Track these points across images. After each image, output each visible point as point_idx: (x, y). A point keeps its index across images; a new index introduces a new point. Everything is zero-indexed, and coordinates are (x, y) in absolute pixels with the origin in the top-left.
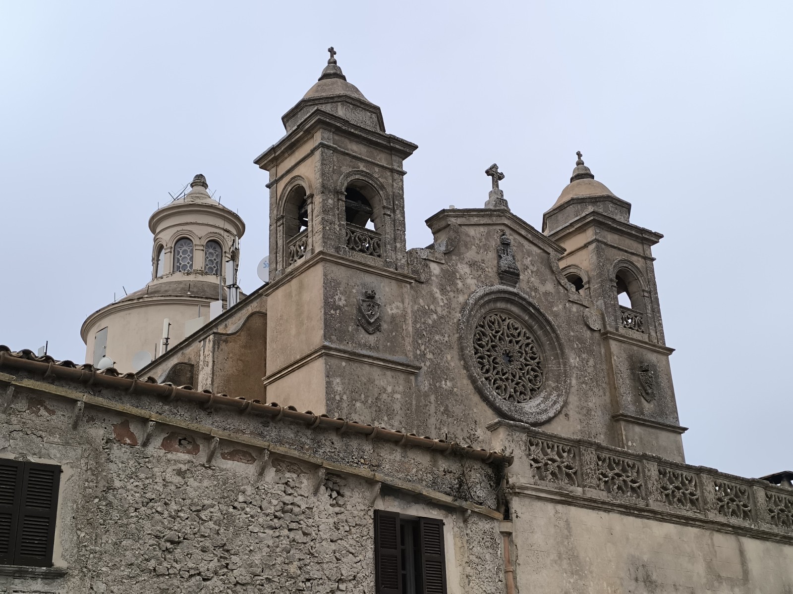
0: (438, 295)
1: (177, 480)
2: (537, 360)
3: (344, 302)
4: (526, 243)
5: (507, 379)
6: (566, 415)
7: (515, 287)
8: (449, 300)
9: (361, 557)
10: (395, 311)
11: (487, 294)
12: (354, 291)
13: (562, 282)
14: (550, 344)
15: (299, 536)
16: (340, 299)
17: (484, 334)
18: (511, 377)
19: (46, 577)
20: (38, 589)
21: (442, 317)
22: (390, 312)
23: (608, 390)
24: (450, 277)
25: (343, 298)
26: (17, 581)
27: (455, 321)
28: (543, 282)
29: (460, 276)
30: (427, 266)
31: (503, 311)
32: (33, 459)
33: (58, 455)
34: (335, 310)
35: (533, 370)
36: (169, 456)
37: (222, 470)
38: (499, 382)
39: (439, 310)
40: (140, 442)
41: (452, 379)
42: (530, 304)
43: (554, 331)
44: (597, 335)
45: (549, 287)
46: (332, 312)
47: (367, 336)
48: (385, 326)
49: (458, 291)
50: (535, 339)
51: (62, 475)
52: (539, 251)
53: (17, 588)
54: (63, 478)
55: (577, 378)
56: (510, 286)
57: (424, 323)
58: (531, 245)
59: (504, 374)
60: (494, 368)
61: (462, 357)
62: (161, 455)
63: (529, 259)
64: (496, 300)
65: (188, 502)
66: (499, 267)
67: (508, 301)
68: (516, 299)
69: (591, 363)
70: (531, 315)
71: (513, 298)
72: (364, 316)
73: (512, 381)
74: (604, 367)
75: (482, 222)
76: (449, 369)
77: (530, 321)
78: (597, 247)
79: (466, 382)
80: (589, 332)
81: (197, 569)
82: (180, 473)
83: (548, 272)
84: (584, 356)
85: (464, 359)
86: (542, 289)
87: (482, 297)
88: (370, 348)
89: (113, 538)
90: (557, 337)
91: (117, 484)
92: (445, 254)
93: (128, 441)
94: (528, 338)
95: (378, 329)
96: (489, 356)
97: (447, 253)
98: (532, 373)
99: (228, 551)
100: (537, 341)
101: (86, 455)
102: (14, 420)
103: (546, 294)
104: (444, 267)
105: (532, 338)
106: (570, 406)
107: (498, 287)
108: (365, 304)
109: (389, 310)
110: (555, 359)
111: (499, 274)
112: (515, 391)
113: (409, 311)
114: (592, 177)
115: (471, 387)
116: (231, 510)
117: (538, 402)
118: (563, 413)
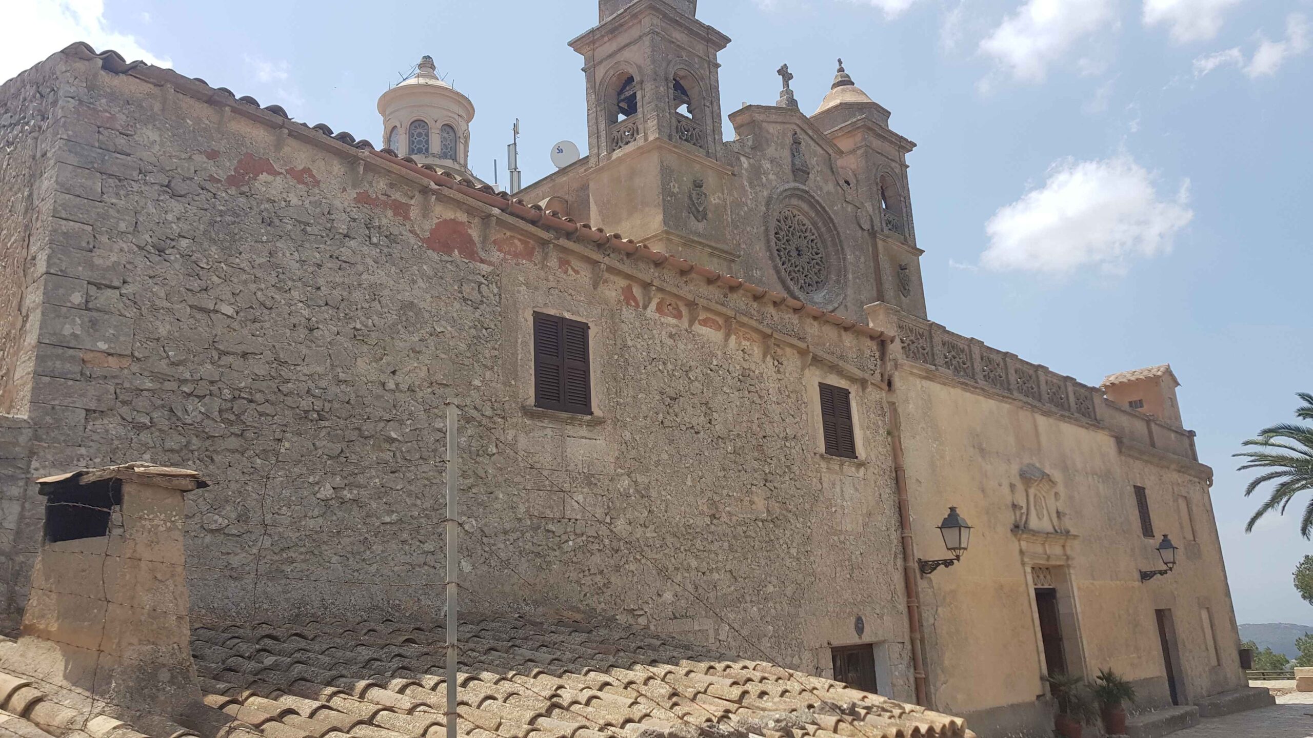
0: (748, 188)
1: (670, 342)
2: (820, 255)
3: (677, 190)
4: (811, 143)
5: (799, 271)
6: (846, 306)
7: (805, 185)
8: (756, 193)
9: (798, 419)
10: (717, 201)
11: (786, 190)
12: (685, 179)
13: (840, 183)
14: (832, 240)
15: (756, 399)
16: (674, 186)
17: (781, 229)
18: (801, 270)
19: (589, 424)
20: (584, 435)
21: (751, 210)
22: (713, 202)
23: (874, 284)
24: (756, 171)
25: (676, 185)
26: (568, 427)
27: (762, 214)
28: (826, 182)
29: (764, 171)
30: (739, 159)
31: (795, 206)
32: (567, 315)
33: (585, 314)
34: (671, 197)
35: (817, 264)
36: (662, 319)
37: (699, 335)
38: (793, 274)
39: (749, 202)
40: (641, 305)
41: (761, 269)
42: (817, 202)
43: (836, 229)
44: (866, 233)
45: (830, 187)
46: (669, 198)
47: (696, 222)
48: (710, 215)
49: (763, 185)
50: (819, 235)
51: (590, 331)
52: (822, 152)
53: (571, 433)
54: (591, 333)
55: (853, 273)
56: (801, 183)
57: (738, 214)
58: (816, 146)
59: (796, 267)
60: (789, 260)
61: (769, 249)
62: (657, 318)
63: (815, 159)
64: (792, 196)
65: (679, 363)
66: (793, 164)
67: (800, 198)
68: (807, 196)
69: (862, 260)
70: (817, 212)
71: (804, 195)
72: (694, 205)
73: (803, 273)
74: (872, 264)
75: (779, 120)
76: (758, 259)
77: (816, 218)
78: (866, 152)
79: (772, 272)
80: (860, 231)
81: (690, 423)
82: (671, 336)
83: (830, 173)
84: (857, 253)
85: (770, 251)
86: (826, 189)
87: (781, 193)
88: (699, 235)
89: (631, 393)
90: (838, 233)
91: (630, 343)
92: (752, 149)
93: (633, 304)
94: (813, 234)
95: (705, 217)
96: (785, 249)
97: (753, 148)
98: (817, 267)
99: (710, 408)
100: (820, 237)
101: (605, 314)
102: (551, 278)
103: (829, 193)
104: (752, 161)
105: (816, 235)
106: (848, 299)
107: (793, 185)
108: (694, 192)
109: (712, 199)
110: (836, 254)
111: (793, 172)
112: (805, 283)
113: (728, 203)
114: (853, 84)
115: (775, 276)
116: (709, 372)
117: (823, 294)
118: (844, 304)
